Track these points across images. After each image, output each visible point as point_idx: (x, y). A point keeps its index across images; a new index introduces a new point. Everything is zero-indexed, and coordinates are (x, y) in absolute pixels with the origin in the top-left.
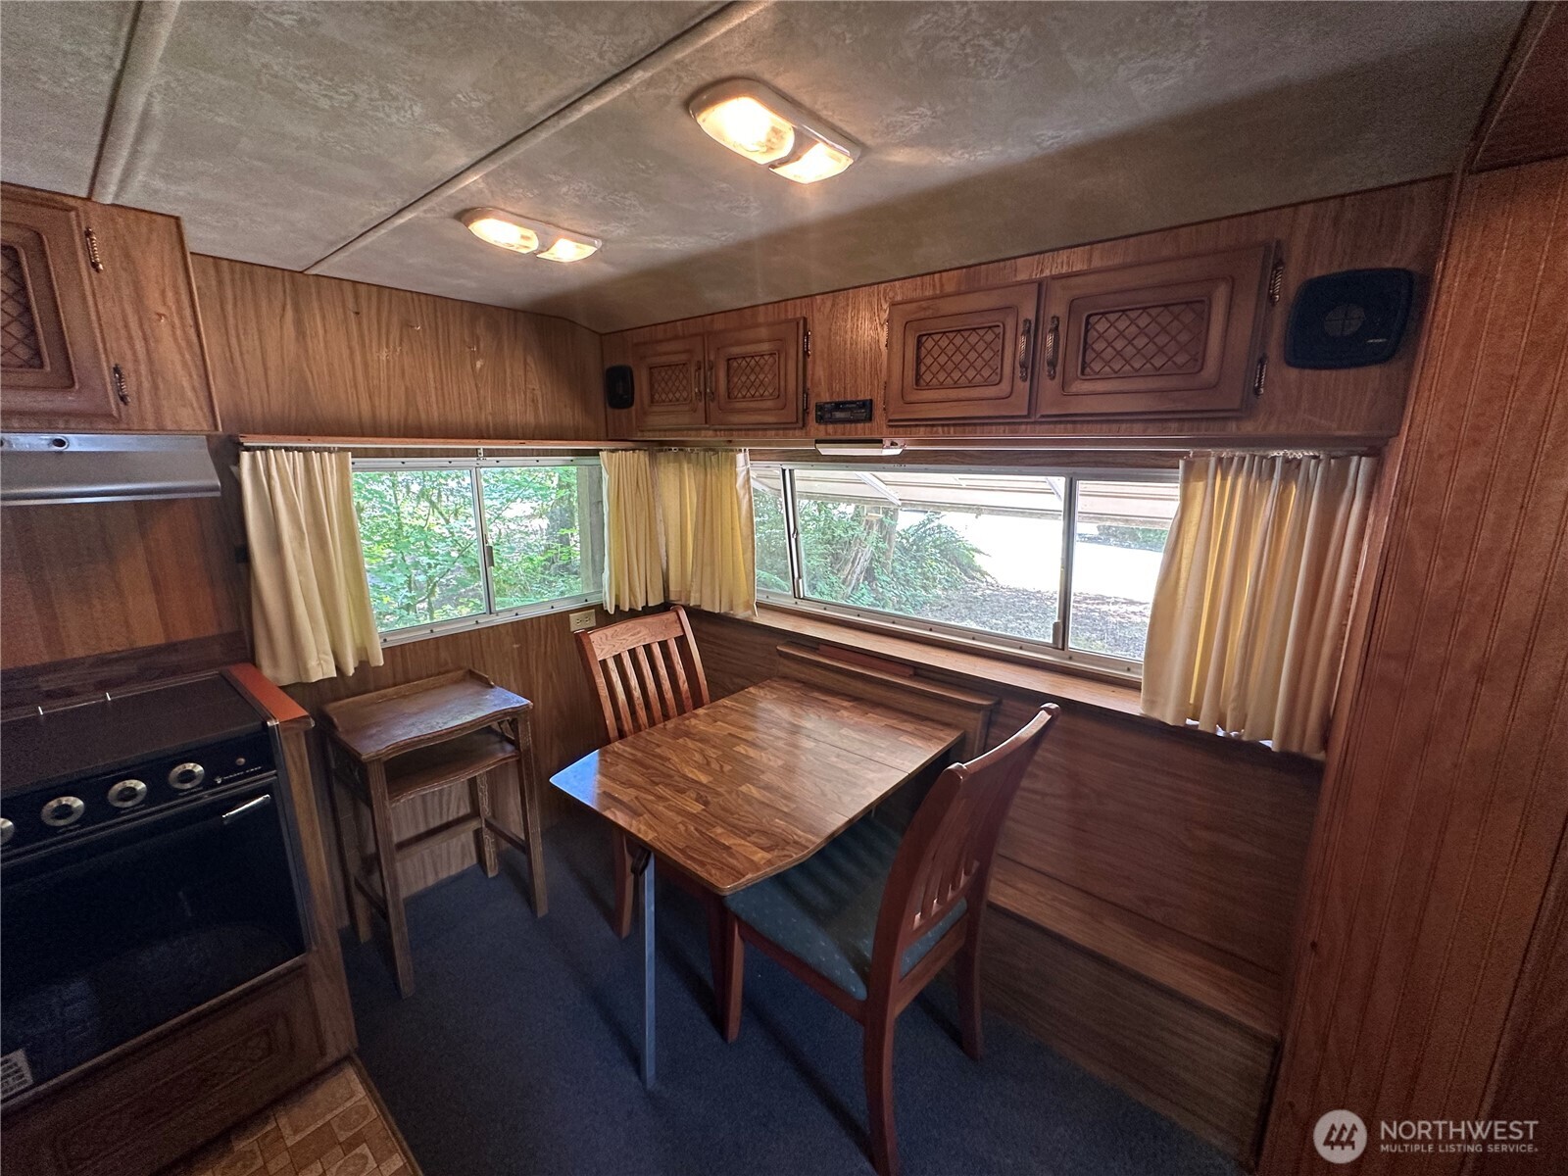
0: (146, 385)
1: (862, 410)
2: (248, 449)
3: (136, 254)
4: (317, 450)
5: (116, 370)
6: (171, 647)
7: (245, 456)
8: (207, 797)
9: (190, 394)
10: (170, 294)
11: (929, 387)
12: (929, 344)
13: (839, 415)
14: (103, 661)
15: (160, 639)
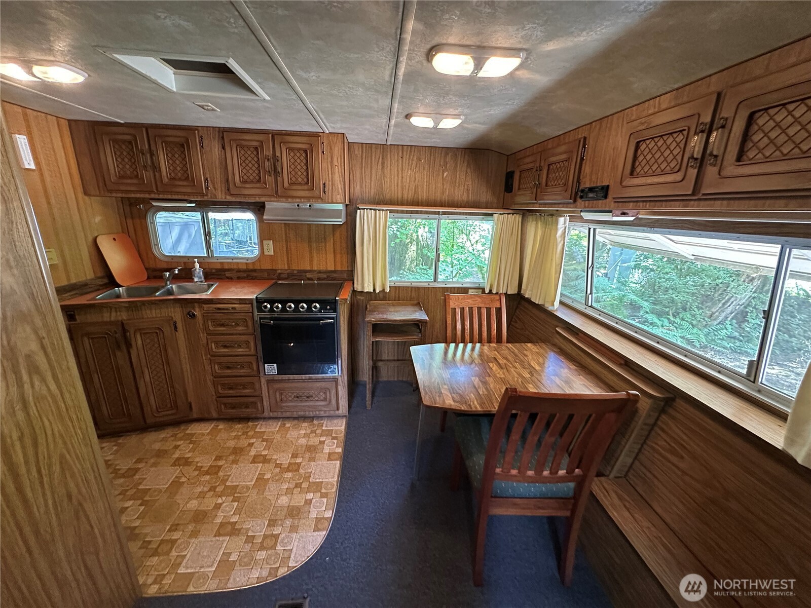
0: (330, 188)
1: (604, 191)
2: (359, 209)
3: (333, 147)
4: (379, 210)
5: (324, 184)
6: (335, 272)
7: (359, 211)
8: (319, 315)
9: (340, 191)
10: (339, 159)
11: (638, 176)
12: (643, 147)
13: (591, 195)
14: (320, 272)
15: (333, 269)
